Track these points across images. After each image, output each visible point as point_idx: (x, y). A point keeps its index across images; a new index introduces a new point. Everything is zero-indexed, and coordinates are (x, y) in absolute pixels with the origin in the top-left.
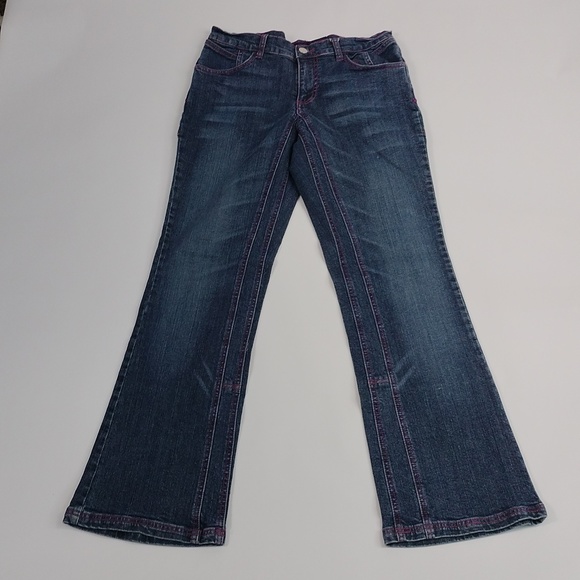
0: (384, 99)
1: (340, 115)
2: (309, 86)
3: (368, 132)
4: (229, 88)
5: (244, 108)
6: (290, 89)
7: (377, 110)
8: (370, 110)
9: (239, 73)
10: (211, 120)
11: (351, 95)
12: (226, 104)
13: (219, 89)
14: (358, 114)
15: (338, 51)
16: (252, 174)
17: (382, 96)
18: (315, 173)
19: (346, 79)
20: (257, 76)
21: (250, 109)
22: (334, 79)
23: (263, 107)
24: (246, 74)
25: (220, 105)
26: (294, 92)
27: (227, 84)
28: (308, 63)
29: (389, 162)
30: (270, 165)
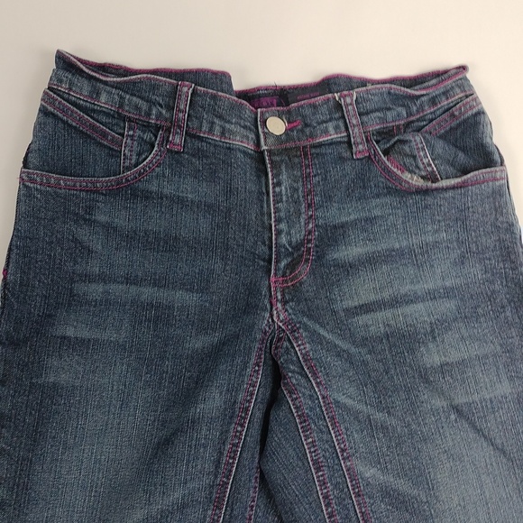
0: (462, 261)
1: (367, 308)
2: (297, 236)
3: (432, 357)
4: (109, 228)
5: (147, 293)
6: (251, 239)
7: (448, 293)
8: (432, 296)
9: (130, 192)
10: (70, 332)
11: (390, 257)
12: (103, 279)
13: (83, 233)
14: (409, 309)
15: (356, 133)
16: (177, 495)
17: (455, 254)
18: (323, 484)
19: (377, 212)
20: (171, 199)
21: (162, 295)
22: (350, 214)
23: (191, 290)
24: (147, 196)
25: (88, 278)
26: (262, 249)
27: (102, 218)
28: (291, 167)
29: (478, 431)
30: (218, 463)
